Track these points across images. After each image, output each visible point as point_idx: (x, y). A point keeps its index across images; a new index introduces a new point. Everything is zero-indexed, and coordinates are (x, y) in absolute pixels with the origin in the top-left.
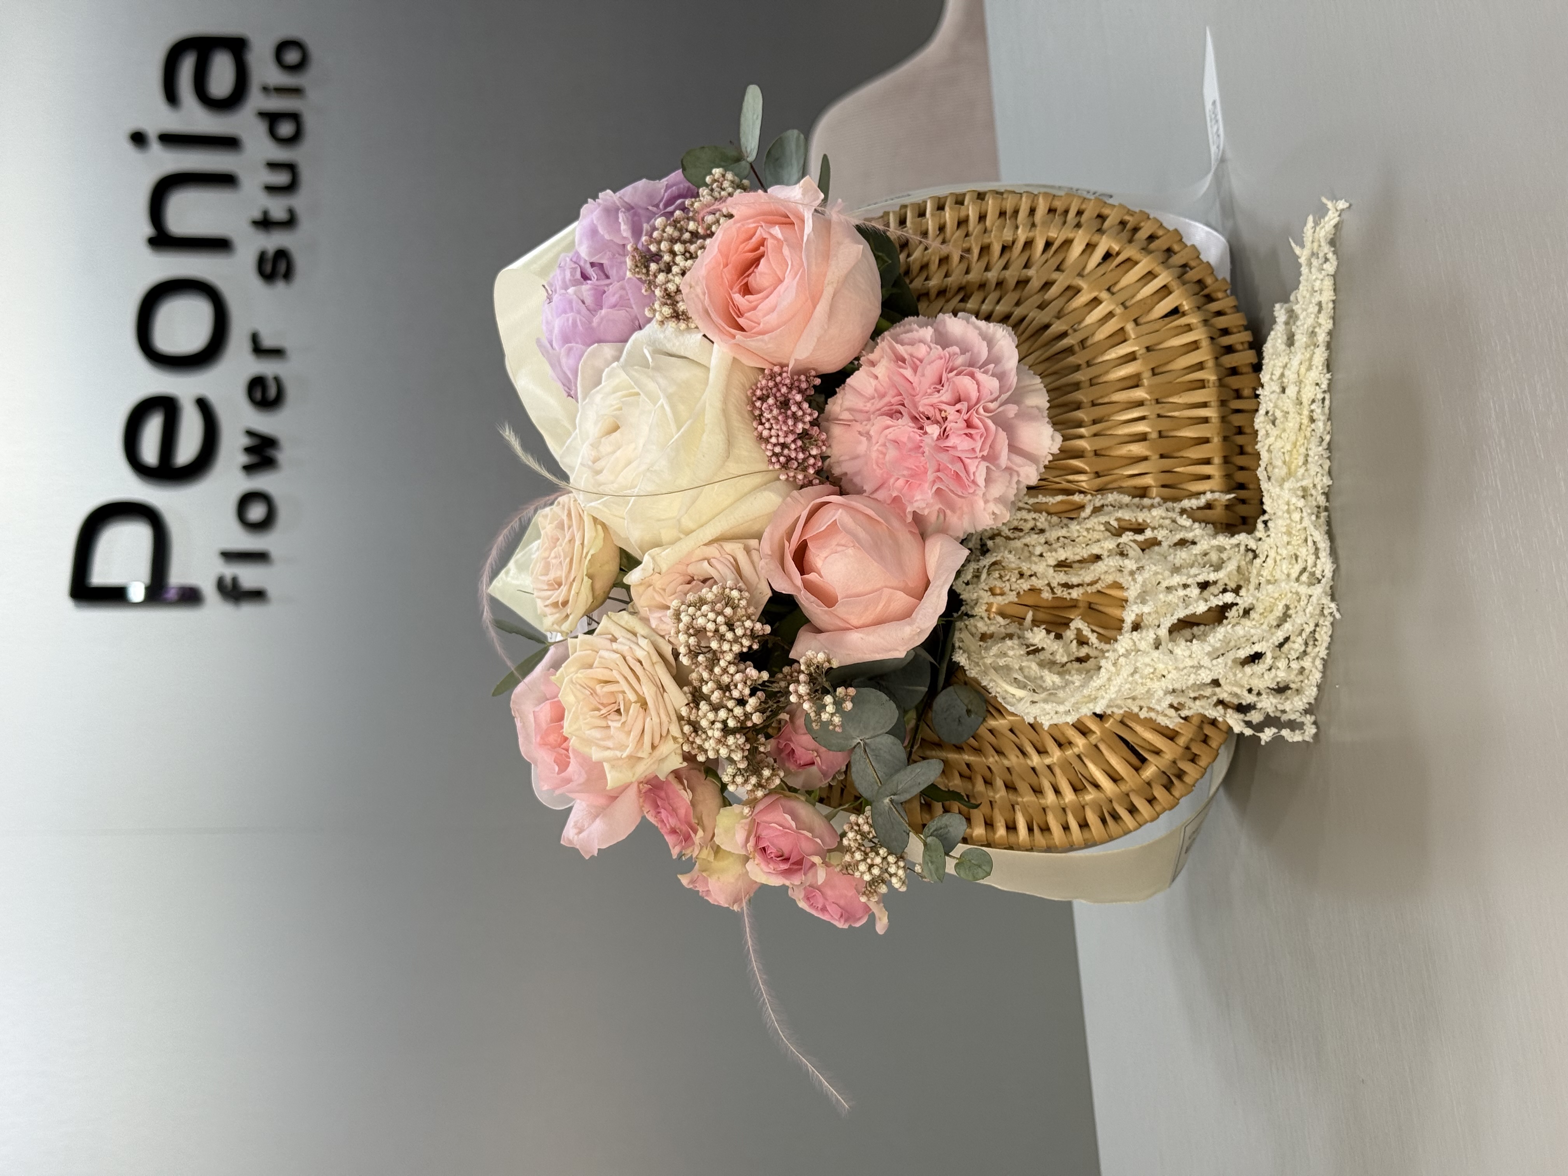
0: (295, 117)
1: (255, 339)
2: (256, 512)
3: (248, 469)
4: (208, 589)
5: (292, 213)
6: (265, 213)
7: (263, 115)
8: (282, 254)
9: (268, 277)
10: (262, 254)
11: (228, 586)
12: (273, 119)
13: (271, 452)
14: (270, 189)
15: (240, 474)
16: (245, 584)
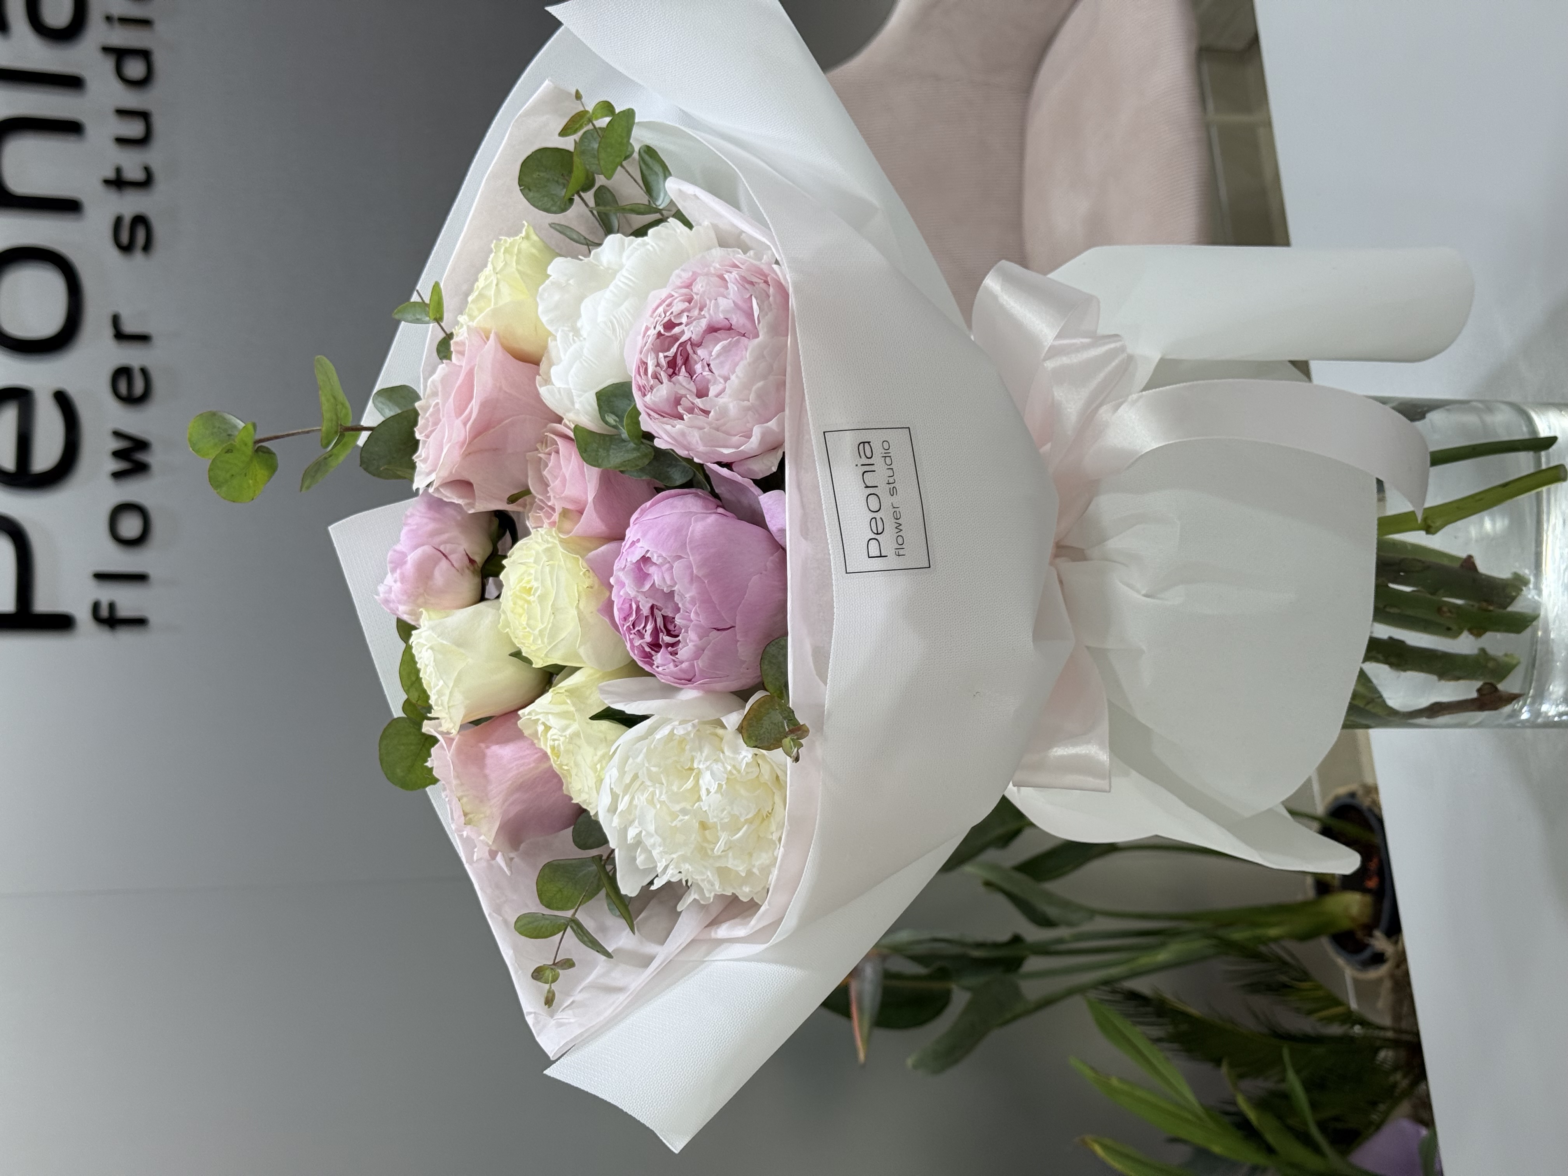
0: (145, 55)
1: (116, 320)
2: (130, 526)
3: (117, 475)
4: (82, 615)
5: (147, 170)
6: (118, 171)
7: (107, 50)
8: (140, 220)
9: (126, 249)
10: (118, 221)
11: (104, 612)
12: (119, 55)
13: (141, 457)
14: (122, 141)
15: (109, 482)
16: (124, 611)
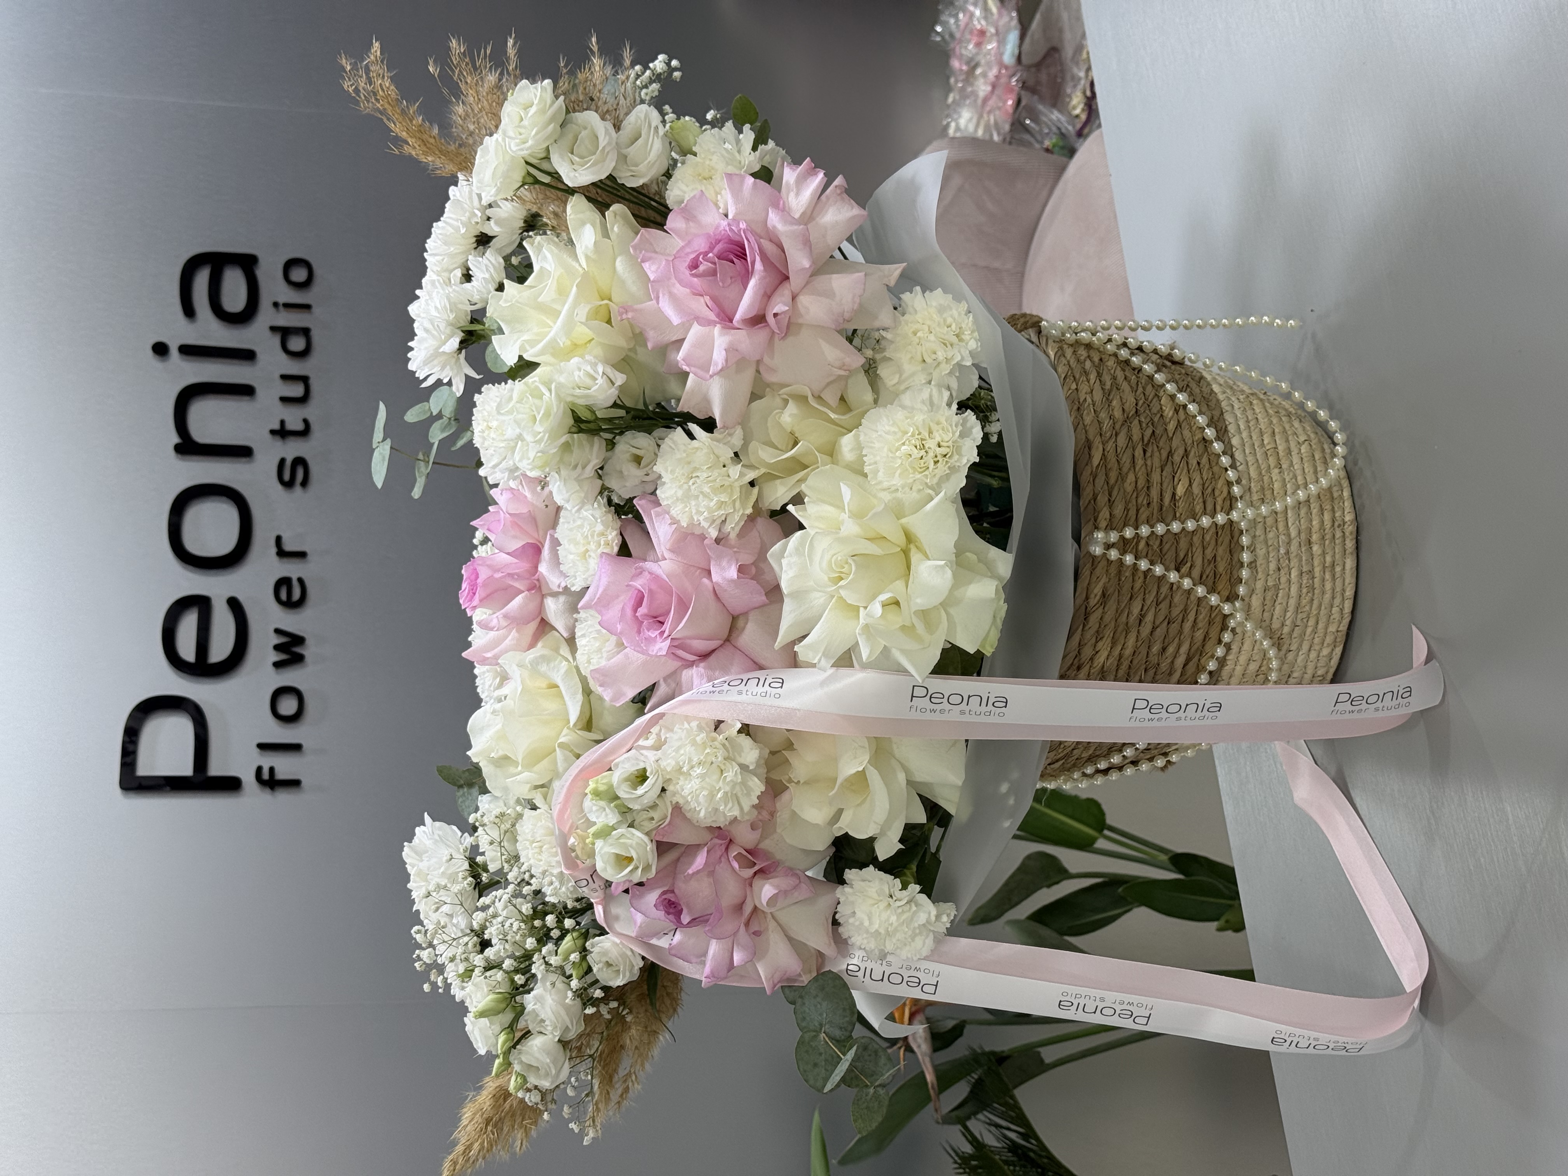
0: (305, 332)
1: (279, 539)
2: (288, 706)
3: (277, 665)
4: (248, 779)
5: (306, 422)
6: (282, 422)
7: (273, 329)
8: (300, 462)
9: (288, 485)
10: (282, 462)
11: (266, 776)
12: (284, 333)
13: (298, 650)
14: (284, 400)
15: (271, 669)
16: (280, 775)
